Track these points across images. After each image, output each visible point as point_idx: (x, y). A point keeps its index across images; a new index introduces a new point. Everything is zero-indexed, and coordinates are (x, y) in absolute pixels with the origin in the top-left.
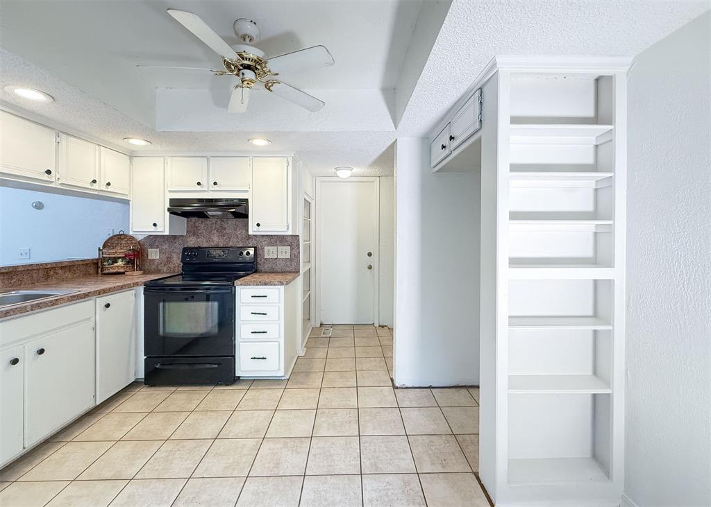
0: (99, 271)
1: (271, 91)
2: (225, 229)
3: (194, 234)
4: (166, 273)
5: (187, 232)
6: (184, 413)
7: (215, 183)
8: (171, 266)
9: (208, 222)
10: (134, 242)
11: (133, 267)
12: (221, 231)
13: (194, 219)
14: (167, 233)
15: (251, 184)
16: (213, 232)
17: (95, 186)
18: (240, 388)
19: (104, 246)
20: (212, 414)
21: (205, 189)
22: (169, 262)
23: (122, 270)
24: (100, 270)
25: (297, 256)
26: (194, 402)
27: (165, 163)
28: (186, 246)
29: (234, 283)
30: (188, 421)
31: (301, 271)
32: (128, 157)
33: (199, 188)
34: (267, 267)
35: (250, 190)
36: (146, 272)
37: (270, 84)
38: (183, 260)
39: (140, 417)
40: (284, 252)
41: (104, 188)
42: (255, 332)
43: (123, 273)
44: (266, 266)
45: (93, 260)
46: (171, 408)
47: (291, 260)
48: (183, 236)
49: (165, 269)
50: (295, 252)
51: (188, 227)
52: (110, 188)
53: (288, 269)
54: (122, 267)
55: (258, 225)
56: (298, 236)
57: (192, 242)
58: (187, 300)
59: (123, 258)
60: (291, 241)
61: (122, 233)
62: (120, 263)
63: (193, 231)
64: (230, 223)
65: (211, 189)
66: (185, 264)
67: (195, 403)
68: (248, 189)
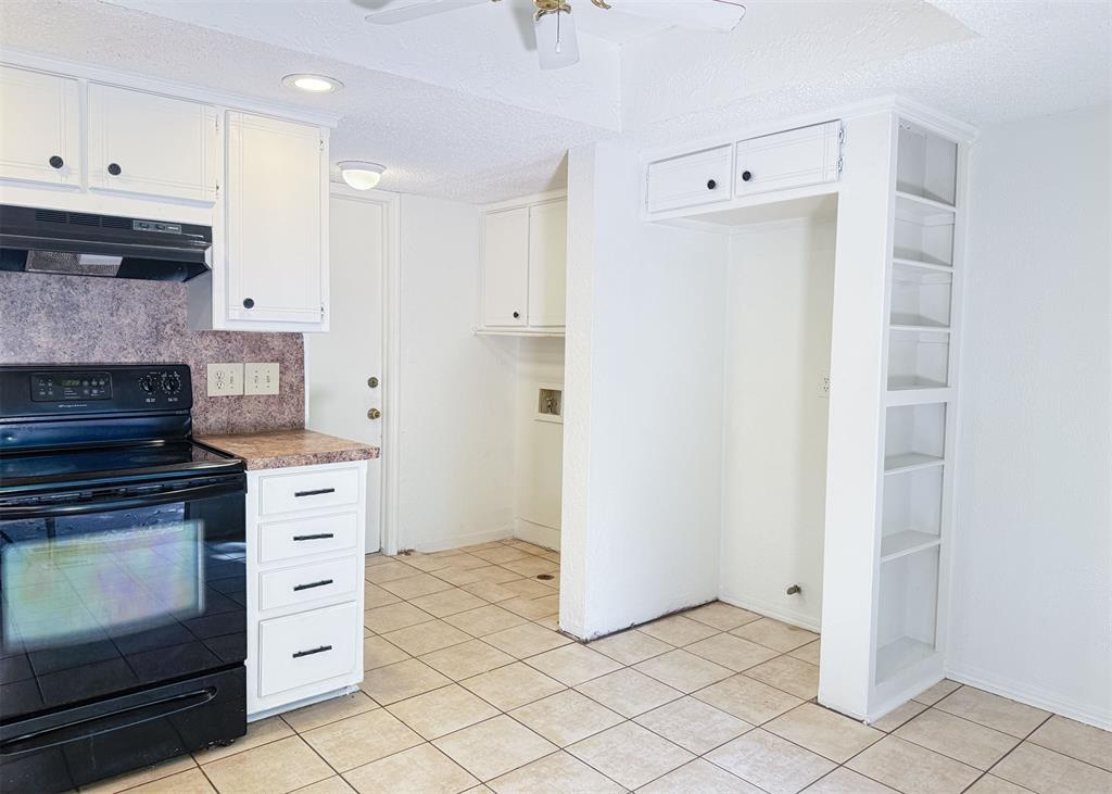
7: (115, 169)
12: (64, 315)
15: (221, 187)
16: (33, 317)
25: (298, 389)
29: (243, 464)
31: (306, 428)
35: (220, 203)
40: (262, 379)
44: (213, 419)
47: (281, 399)
50: (291, 378)
53: (271, 424)
55: (249, 303)
56: (299, 335)
60: (282, 350)
64: (94, 291)
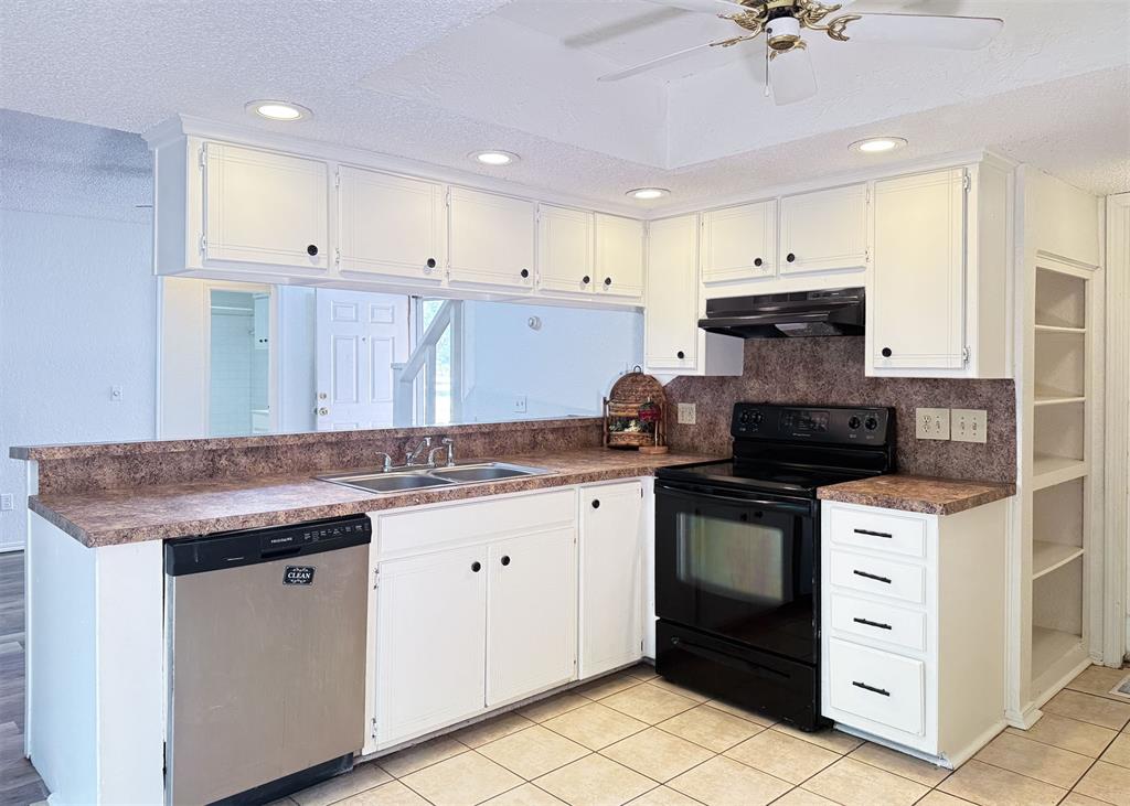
0: (605, 442)
1: (846, 39)
2: (821, 362)
3: (757, 375)
4: (708, 454)
5: (745, 369)
6: (703, 751)
7: (791, 258)
8: (717, 441)
9: (786, 346)
10: (656, 387)
11: (653, 437)
12: (814, 367)
13: (757, 341)
14: (701, 372)
15: (871, 252)
16: (796, 369)
17: (589, 288)
18: (829, 745)
19: (613, 394)
20: (753, 773)
21: (769, 272)
22: (712, 432)
23: (635, 443)
24: (605, 438)
25: (1009, 439)
26: (727, 738)
27: (700, 224)
28: (742, 399)
29: (815, 492)
30: (707, 768)
31: (1019, 483)
32: (639, 226)
33: (758, 271)
34: (923, 460)
35: (870, 266)
36: (671, 450)
37: (838, 28)
38: (734, 430)
39: (636, 727)
40: (970, 426)
41: (600, 289)
42: (863, 621)
43: (635, 448)
44: (921, 460)
45: (595, 419)
46: (685, 734)
47: (989, 448)
48: (736, 378)
49: (705, 446)
50: (1001, 427)
51: (746, 357)
52: (611, 289)
53: (979, 473)
54: (635, 437)
55: (887, 352)
56: (1010, 382)
57: (754, 391)
58: (744, 519)
59: (637, 419)
60: (993, 396)
61: (637, 370)
62: (633, 429)
63: (754, 368)
64: (832, 347)
65: (783, 271)
66: (740, 440)
67: (729, 741)
68: (862, 262)
